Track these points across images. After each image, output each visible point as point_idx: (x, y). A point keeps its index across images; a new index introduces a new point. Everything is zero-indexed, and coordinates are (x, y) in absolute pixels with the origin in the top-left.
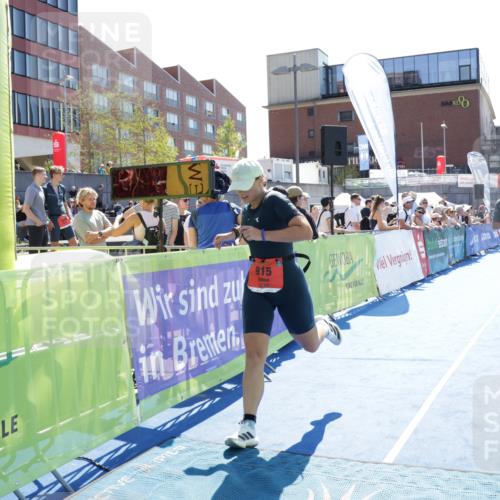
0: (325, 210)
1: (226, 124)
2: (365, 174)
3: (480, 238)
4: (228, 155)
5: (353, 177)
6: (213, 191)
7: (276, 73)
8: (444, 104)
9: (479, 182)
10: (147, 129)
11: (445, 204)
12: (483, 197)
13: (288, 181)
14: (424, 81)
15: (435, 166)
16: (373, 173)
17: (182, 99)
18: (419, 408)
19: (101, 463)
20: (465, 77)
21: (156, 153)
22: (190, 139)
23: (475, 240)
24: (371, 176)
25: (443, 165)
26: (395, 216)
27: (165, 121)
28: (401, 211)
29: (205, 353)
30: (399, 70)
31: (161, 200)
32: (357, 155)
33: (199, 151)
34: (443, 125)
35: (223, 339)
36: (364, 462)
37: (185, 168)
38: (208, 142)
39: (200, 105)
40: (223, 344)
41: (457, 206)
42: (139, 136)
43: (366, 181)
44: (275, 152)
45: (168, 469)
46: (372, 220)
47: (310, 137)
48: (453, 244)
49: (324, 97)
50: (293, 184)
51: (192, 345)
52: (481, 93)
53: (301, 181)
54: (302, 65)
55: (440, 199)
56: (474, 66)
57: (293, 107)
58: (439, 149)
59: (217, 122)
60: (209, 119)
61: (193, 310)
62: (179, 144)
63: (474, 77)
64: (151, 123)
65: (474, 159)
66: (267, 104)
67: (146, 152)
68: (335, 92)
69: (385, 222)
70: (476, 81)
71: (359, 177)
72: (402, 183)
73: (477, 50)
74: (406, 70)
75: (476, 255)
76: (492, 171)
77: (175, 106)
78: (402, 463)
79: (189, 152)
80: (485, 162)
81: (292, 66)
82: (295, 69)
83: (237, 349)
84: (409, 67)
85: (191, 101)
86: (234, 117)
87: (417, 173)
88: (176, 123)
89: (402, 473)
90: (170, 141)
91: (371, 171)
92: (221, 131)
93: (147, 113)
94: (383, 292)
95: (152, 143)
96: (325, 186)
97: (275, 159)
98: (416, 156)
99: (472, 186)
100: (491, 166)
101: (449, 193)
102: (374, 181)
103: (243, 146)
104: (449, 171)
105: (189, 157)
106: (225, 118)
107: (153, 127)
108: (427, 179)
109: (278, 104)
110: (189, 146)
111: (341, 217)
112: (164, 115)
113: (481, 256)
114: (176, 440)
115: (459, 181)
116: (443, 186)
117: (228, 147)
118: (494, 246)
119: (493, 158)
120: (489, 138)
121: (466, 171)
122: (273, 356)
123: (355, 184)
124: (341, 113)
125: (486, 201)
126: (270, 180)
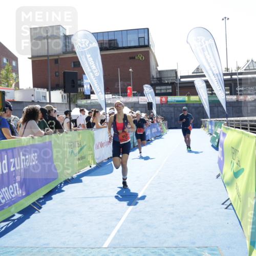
0: (66, 118)
1: (6, 68)
2: (88, 97)
3: (151, 131)
4: (8, 86)
5: (82, 99)
8: (131, 58)
9: (150, 101)
11: (133, 113)
12: (152, 109)
13: (44, 101)
14: (120, 45)
15: (127, 92)
16: (92, 97)
18: (120, 220)
20: (142, 44)
23: (148, 132)
25: (131, 92)
26: (104, 120)
28: (108, 118)
30: (106, 39)
32: (83, 86)
34: (131, 70)
35: (12, 190)
36: (92, 248)
40: (13, 193)
43: (89, 101)
44: (36, 84)
46: (93, 123)
47: (56, 76)
49: (64, 53)
50: (47, 103)
52: (150, 52)
53: (52, 101)
55: (130, 110)
56: (146, 38)
57: (46, 58)
58: (128, 83)
63: (146, 43)
65: (147, 89)
66: (30, 57)
69: (99, 124)
70: (148, 46)
71: (85, 99)
72: (109, 102)
73: (148, 29)
74: (110, 39)
75: (149, 140)
76: (157, 95)
78: (112, 247)
80: (152, 90)
83: (20, 196)
84: (111, 37)
86: (11, 64)
87: (117, 96)
89: (112, 251)
91: (90, 94)
92: (3, 72)
94: (98, 161)
96: (66, 104)
97: (36, 89)
98: (116, 87)
99: (146, 103)
100: (157, 92)
101: (134, 106)
102: (93, 101)
103: (17, 81)
104: (134, 95)
106: (5, 64)
108: (122, 99)
109: (38, 57)
111: (75, 121)
113: (152, 141)
115: (140, 100)
116: (131, 103)
117: (8, 82)
118: (159, 136)
119: (157, 88)
120: (155, 77)
121: (143, 95)
122: (40, 199)
123: (83, 103)
124: (74, 62)
125: (154, 111)
126: (33, 101)
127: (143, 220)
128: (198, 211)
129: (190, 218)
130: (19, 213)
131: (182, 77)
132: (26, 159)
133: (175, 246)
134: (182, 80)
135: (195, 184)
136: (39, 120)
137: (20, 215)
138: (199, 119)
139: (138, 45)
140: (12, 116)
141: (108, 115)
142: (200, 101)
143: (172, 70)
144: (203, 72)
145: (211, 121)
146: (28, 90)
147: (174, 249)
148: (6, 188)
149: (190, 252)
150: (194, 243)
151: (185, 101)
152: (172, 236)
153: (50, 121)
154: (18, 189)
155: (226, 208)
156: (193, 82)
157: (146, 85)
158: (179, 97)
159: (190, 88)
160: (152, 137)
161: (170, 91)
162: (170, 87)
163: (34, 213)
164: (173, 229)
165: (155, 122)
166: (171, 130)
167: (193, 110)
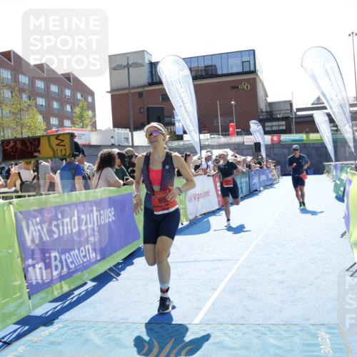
1: (81, 105)
2: (180, 138)
3: (259, 179)
4: (82, 127)
5: (172, 140)
6: (73, 154)
7: (115, 69)
8: (233, 88)
9: (258, 141)
10: (23, 110)
11: (236, 157)
12: (260, 151)
13: (126, 144)
14: (219, 72)
15: (229, 131)
16: (186, 137)
17: (48, 87)
19: (5, 340)
20: (247, 69)
21: (30, 127)
22: (55, 116)
23: (255, 180)
24: (185, 139)
25: (233, 130)
26: (199, 166)
27: (36, 103)
28: (204, 163)
29: (72, 263)
30: (202, 65)
31: (37, 161)
32: (174, 124)
33: (61, 125)
34: (233, 102)
35: (84, 254)
36: (180, 324)
37: (53, 139)
38: (68, 118)
39: (61, 91)
40: (85, 256)
41: (243, 158)
42: (17, 114)
43: (181, 143)
44: (117, 124)
45: (51, 339)
47: (141, 113)
48: (241, 183)
49: (150, 84)
50: (130, 146)
51: (63, 257)
52: (257, 80)
53: (135, 144)
54: (133, 63)
55: (232, 153)
56: (252, 62)
57: (127, 91)
58: (230, 118)
59: (74, 103)
60: (68, 101)
61: (62, 234)
62: (46, 119)
63: (252, 69)
64: (26, 105)
65: (254, 126)
66: (109, 90)
67: (22, 126)
68: (158, 81)
69: (193, 171)
70: (254, 72)
71: (176, 140)
72: (207, 143)
73: (254, 51)
74: (206, 65)
75: (256, 190)
76: (266, 133)
77: (43, 93)
79: (54, 126)
80: (261, 127)
81: (126, 64)
82: (128, 66)
83: (94, 260)
84: (208, 63)
85: (54, 88)
86: (86, 99)
87: (216, 136)
88: (44, 104)
90: (40, 118)
91: (184, 135)
92: (77, 110)
93: (21, 98)
94: (191, 217)
95: (26, 119)
97: (116, 129)
98: (215, 124)
99: (253, 143)
100: (267, 129)
101: (239, 148)
102: (187, 143)
103: (93, 120)
104: (238, 134)
105: (54, 129)
106: (80, 100)
107: (27, 108)
108: (223, 140)
109: (118, 90)
110: (54, 121)
112: (35, 99)
113: (260, 191)
114: (56, 321)
115: (245, 140)
116: (234, 144)
117: (82, 121)
118: (269, 185)
119: (267, 124)
120: (264, 110)
121: (249, 133)
122: (119, 264)
123: (174, 145)
124: (162, 95)
125: (263, 153)
126: (113, 144)
127: (244, 290)
128: (315, 279)
129: (305, 288)
130: (93, 280)
131: (298, 110)
132: (101, 215)
133: (283, 323)
134: (299, 113)
135: (313, 245)
136: (117, 167)
137: (94, 284)
138: (321, 162)
139: (249, 70)
140: (85, 163)
141: (203, 160)
142: (322, 140)
143: (286, 102)
144: (323, 103)
145: (336, 166)
146: (107, 131)
147: (282, 326)
148: (77, 251)
149: (302, 330)
150: (308, 320)
151: (302, 140)
152: (281, 311)
153: (131, 169)
154: (91, 251)
155: (352, 276)
156: (311, 116)
157: (253, 121)
158: (295, 135)
159: (308, 124)
160: (260, 186)
161: (284, 128)
162: (284, 123)
163: (110, 280)
164: (282, 301)
165: (265, 167)
166: (284, 177)
167: (313, 151)
